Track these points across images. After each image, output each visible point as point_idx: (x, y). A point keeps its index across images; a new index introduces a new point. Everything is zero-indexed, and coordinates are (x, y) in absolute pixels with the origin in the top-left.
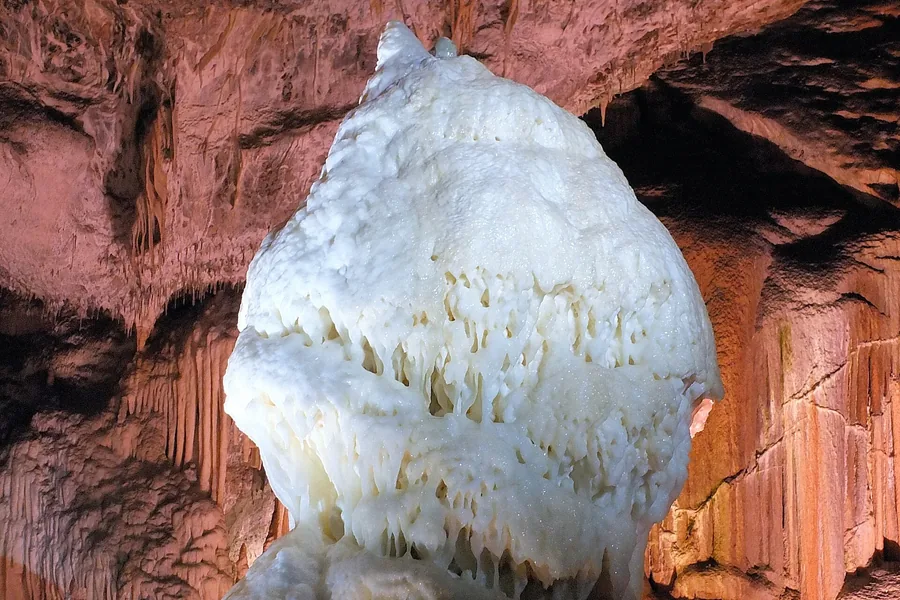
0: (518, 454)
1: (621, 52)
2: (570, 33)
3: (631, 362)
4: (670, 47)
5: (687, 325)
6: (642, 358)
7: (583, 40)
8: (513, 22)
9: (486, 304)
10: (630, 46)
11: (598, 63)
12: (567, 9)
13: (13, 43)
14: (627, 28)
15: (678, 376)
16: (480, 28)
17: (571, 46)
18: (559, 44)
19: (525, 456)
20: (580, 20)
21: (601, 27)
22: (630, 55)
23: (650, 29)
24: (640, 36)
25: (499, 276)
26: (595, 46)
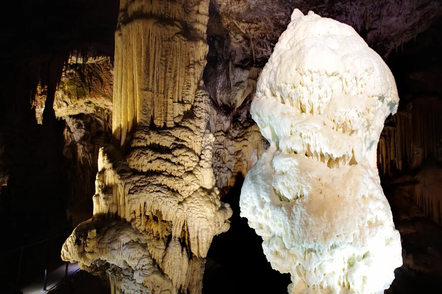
0: (324, 123)
1: (417, 20)
2: (400, 18)
3: (362, 93)
4: (433, 15)
5: (379, 81)
6: (364, 92)
7: (404, 19)
8: (382, 18)
9: (312, 81)
10: (419, 18)
11: (410, 24)
12: (398, 11)
13: (263, 46)
14: (418, 13)
15: (376, 96)
16: (373, 21)
17: (401, 21)
18: (397, 21)
19: (326, 123)
20: (403, 13)
21: (409, 14)
22: (420, 21)
23: (426, 11)
24: (423, 14)
25: (315, 72)
26: (408, 20)
